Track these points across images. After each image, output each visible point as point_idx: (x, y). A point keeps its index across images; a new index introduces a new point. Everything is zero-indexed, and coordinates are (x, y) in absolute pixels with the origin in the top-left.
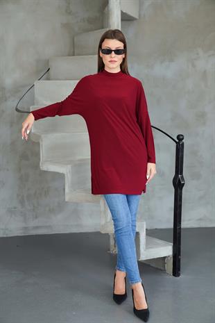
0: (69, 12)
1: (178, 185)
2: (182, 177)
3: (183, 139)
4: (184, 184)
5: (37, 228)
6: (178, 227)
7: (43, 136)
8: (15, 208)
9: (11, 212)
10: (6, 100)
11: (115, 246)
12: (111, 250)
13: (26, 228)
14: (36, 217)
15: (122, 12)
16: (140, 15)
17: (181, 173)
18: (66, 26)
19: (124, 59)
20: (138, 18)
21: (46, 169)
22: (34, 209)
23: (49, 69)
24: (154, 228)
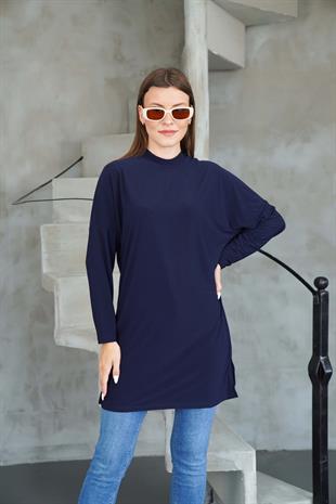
0: (119, 59)
1: (319, 376)
2: (327, 362)
3: (326, 285)
4: (331, 373)
5: (60, 447)
6: (321, 462)
7: (60, 280)
8: (22, 411)
9: (15, 418)
10: (7, 215)
13: (41, 449)
14: (60, 428)
15: (210, 53)
16: (247, 62)
17: (325, 353)
18: (114, 83)
19: (191, 127)
20: (243, 65)
21: (63, 344)
22: (56, 413)
23: (81, 159)
24: (281, 448)
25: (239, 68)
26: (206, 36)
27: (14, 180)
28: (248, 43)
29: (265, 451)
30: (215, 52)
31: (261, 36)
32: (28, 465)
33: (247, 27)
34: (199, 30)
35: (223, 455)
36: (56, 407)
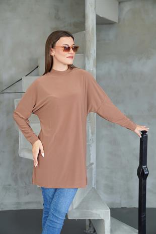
0: (57, 18)
1: (142, 176)
2: (146, 168)
5: (28, 203)
8: (10, 185)
9: (6, 188)
11: (90, 227)
12: (87, 229)
13: (18, 203)
14: (28, 194)
17: (145, 164)
20: (117, 22)
21: (23, 156)
22: (26, 187)
23: (37, 67)
24: (133, 207)
25: (115, 23)
26: (95, 8)
27: (7, 76)
28: (120, 10)
29: (125, 208)
30: (101, 16)
31: (127, 7)
32: (12, 210)
33: (120, 3)
34: (91, 6)
35: (94, 211)
36: (26, 184)
